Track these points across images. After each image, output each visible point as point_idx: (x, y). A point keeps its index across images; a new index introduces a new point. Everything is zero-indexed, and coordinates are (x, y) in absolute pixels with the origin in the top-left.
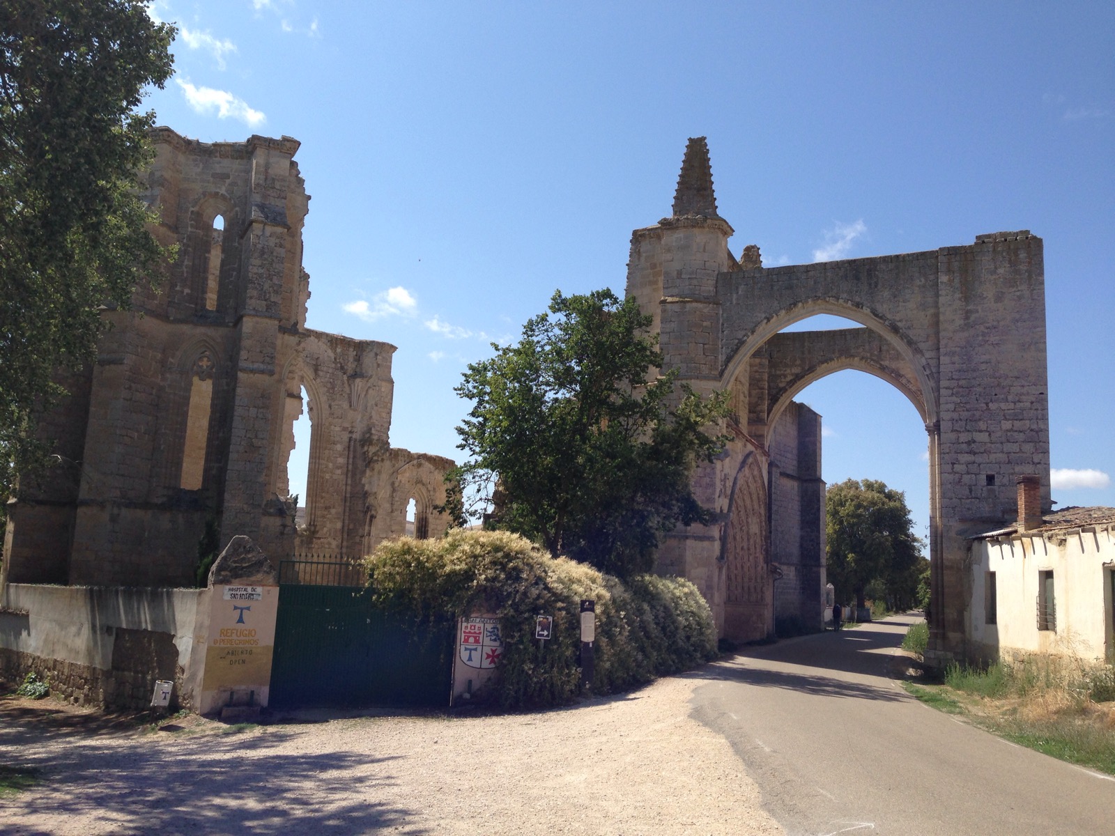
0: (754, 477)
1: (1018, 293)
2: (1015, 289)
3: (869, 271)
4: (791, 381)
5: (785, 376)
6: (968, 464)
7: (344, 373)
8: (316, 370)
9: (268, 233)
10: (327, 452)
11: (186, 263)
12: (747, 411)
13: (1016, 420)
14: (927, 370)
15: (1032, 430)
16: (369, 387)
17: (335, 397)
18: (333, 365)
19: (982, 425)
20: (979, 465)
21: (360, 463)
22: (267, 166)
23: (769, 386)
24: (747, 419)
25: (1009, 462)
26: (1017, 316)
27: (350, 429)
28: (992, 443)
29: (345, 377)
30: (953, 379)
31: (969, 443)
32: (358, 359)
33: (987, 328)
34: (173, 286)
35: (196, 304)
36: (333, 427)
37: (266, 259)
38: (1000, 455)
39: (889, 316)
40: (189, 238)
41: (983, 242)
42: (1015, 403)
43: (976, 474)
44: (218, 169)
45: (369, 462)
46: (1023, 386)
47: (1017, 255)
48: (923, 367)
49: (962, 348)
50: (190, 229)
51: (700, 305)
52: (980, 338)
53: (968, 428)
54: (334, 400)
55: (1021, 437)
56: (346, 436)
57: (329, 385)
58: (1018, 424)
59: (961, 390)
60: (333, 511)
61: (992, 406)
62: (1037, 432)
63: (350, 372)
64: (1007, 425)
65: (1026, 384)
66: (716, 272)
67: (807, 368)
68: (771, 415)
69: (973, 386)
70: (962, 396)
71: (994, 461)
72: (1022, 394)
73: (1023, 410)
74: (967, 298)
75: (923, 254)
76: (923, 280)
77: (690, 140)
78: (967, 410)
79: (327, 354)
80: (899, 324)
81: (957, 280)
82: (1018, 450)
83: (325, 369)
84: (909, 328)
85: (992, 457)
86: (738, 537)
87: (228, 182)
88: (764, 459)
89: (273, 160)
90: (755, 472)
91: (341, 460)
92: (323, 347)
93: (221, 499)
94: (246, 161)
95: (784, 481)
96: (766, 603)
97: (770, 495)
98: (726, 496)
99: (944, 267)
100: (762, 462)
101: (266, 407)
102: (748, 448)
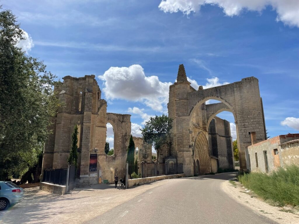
0: (203, 137)
2: (251, 90)
3: (219, 89)
5: (210, 114)
6: (244, 130)
8: (114, 121)
9: (88, 94)
10: (118, 138)
11: (74, 102)
12: (202, 122)
13: (254, 119)
14: (234, 110)
15: (258, 121)
16: (126, 124)
17: (118, 127)
18: (118, 120)
19: (247, 121)
20: (247, 130)
21: (125, 141)
22: (89, 81)
23: (207, 116)
24: (202, 124)
25: (253, 129)
26: (252, 96)
27: (122, 133)
28: (249, 125)
29: (120, 122)
30: (239, 111)
31: (244, 125)
32: (123, 118)
33: (246, 99)
34: (72, 107)
35: (77, 110)
36: (118, 133)
37: (88, 100)
39: (224, 98)
40: (75, 97)
41: (243, 80)
42: (253, 115)
43: (246, 132)
44: (80, 83)
47: (251, 82)
49: (240, 104)
50: (75, 95)
51: (183, 100)
52: (244, 101)
53: (244, 122)
55: (256, 123)
56: (121, 135)
57: (117, 124)
59: (241, 113)
60: (120, 151)
61: (248, 116)
62: (259, 121)
64: (252, 120)
65: (256, 111)
66: (187, 93)
68: (208, 123)
69: (244, 112)
70: (242, 115)
72: (255, 113)
73: (255, 117)
74: (241, 93)
76: (231, 90)
77: (180, 65)
78: (243, 118)
79: (116, 118)
80: (227, 100)
81: (238, 89)
82: (255, 126)
83: (116, 121)
84: (229, 101)
85: (250, 128)
86: (201, 151)
87: (82, 85)
88: (207, 133)
89: (90, 80)
90: (203, 136)
91: (121, 140)
92: (115, 116)
93: (81, 150)
94: (85, 80)
95: (222, 138)
96: (210, 165)
97: (216, 141)
98: (193, 141)
99: (235, 87)
100: (206, 133)
101: (90, 130)
102: (200, 130)
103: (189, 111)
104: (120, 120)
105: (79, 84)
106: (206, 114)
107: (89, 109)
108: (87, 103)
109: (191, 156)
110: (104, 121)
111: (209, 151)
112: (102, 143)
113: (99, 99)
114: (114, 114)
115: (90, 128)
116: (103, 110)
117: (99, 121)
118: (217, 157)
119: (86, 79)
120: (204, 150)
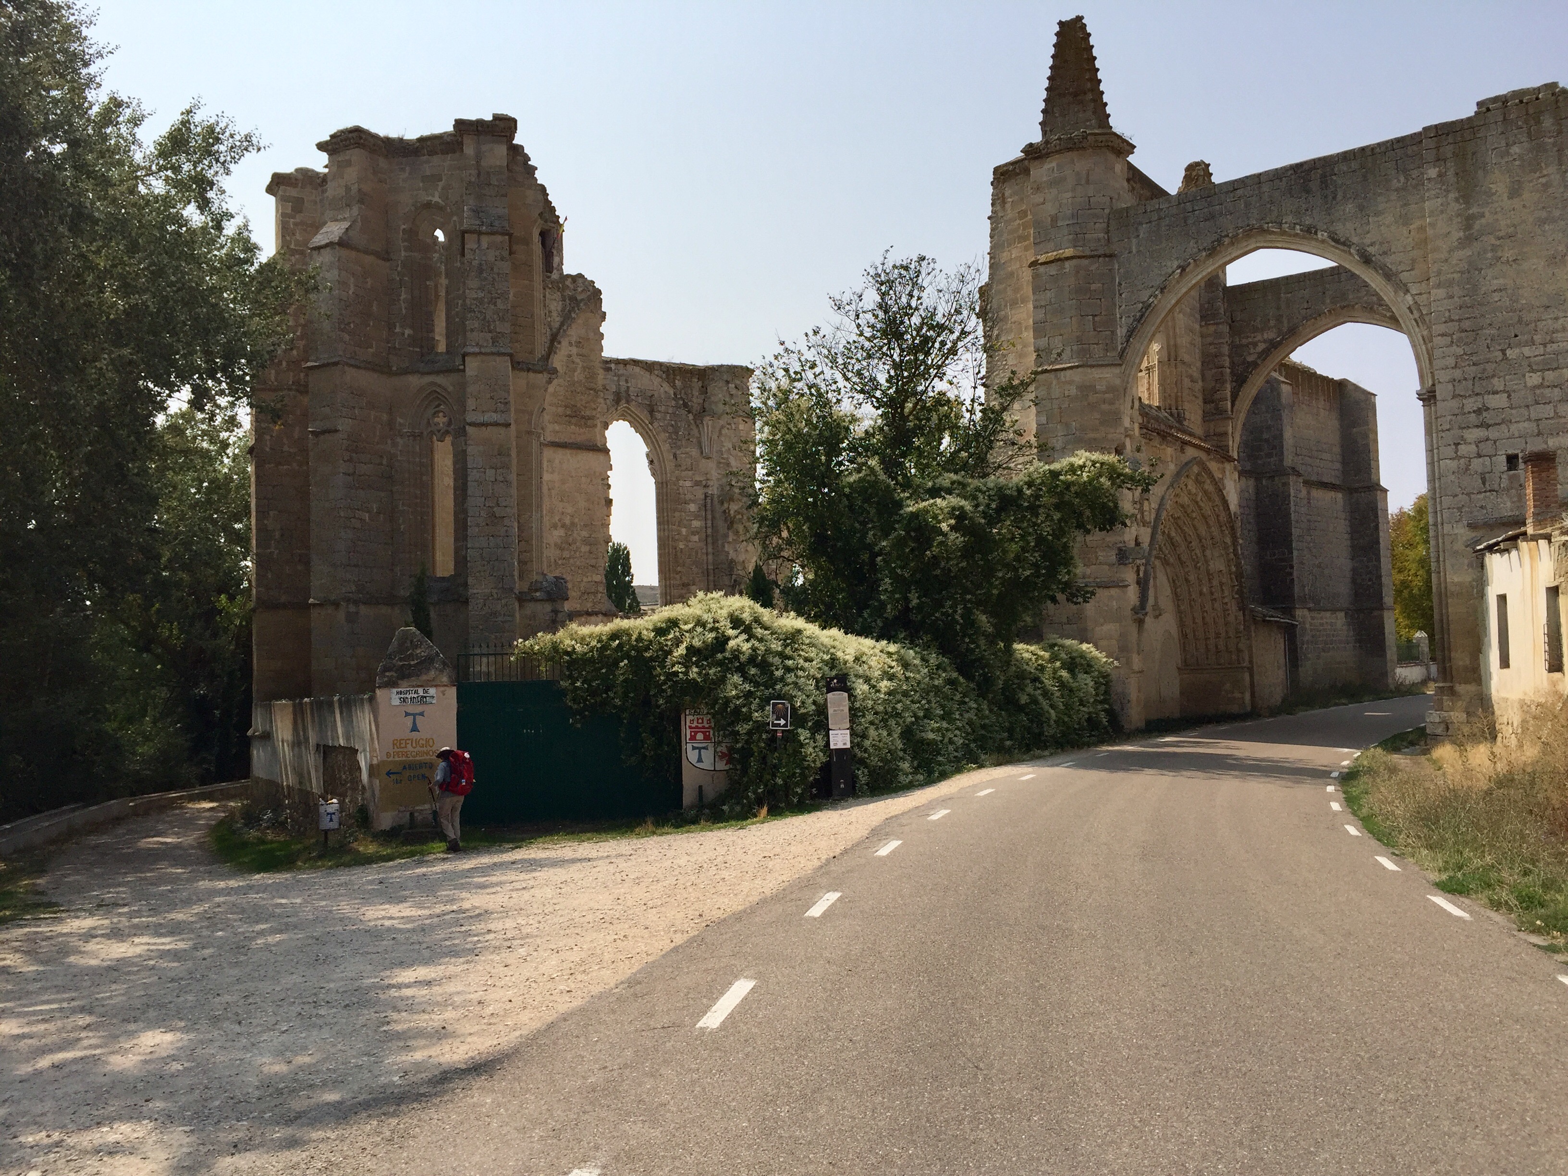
0: (1206, 492)
1: (1543, 180)
2: (1538, 174)
3: (1324, 176)
4: (1263, 351)
5: (1255, 345)
6: (1478, 443)
7: (689, 412)
8: (651, 412)
9: (484, 245)
10: (677, 514)
11: (403, 296)
12: (1200, 401)
13: (1548, 370)
14: (1415, 312)
16: (723, 427)
17: (679, 443)
18: (673, 403)
19: (1498, 384)
20: (1495, 442)
21: (721, 525)
22: (478, 157)
23: (1232, 363)
24: (1200, 412)
25: (1539, 434)
26: (1544, 214)
27: (704, 483)
28: (1512, 408)
29: (691, 417)
30: (1453, 321)
31: (1478, 412)
32: (704, 390)
33: (1500, 238)
34: (391, 327)
35: (421, 347)
36: (681, 483)
37: (486, 279)
38: (1526, 424)
39: (1355, 240)
40: (404, 264)
41: (1488, 110)
42: (1545, 345)
43: (1490, 456)
44: (427, 171)
45: (732, 523)
46: (1557, 319)
47: (1538, 122)
48: (1409, 308)
49: (1462, 273)
51: (1085, 261)
52: (1489, 255)
53: (1477, 390)
54: (679, 448)
55: (1556, 394)
56: (700, 493)
57: (670, 429)
58: (1550, 376)
59: (1463, 335)
61: (1511, 353)
63: (696, 407)
64: (1534, 379)
65: (1561, 314)
66: (1107, 211)
67: (1285, 330)
68: (1237, 402)
69: (1482, 328)
70: (1466, 344)
71: (1517, 435)
72: (1555, 331)
73: (1557, 354)
74: (1466, 196)
75: (1399, 140)
76: (1402, 179)
77: (1061, 23)
78: (1474, 364)
79: (662, 388)
80: (1371, 250)
81: (1451, 173)
82: (1552, 415)
83: (663, 409)
84: (1385, 253)
85: (1513, 427)
86: (1192, 578)
87: (441, 184)
88: (1228, 466)
89: (485, 148)
90: (1206, 487)
91: (696, 524)
92: (657, 381)
93: (466, 585)
94: (457, 155)
95: (1318, 494)
96: (1246, 664)
97: (1288, 515)
98: (1145, 524)
99: (1430, 156)
100: (1224, 472)
101: (506, 467)
102: (1191, 452)
103: (1121, 332)
104: (685, 405)
105: (424, 179)
106: (1226, 350)
107: (494, 341)
108: (481, 301)
109: (1128, 612)
110: (588, 413)
111: (1239, 575)
112: (586, 541)
113: (555, 276)
114: (649, 367)
115: (509, 455)
116: (578, 344)
117: (560, 410)
118: (1289, 611)
119: (462, 143)
120: (1208, 572)
